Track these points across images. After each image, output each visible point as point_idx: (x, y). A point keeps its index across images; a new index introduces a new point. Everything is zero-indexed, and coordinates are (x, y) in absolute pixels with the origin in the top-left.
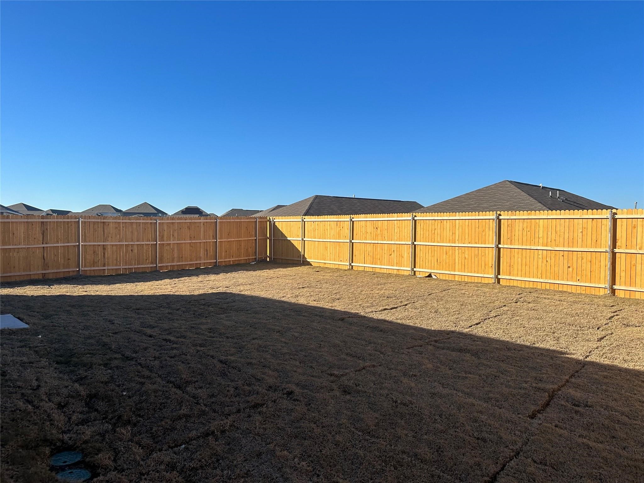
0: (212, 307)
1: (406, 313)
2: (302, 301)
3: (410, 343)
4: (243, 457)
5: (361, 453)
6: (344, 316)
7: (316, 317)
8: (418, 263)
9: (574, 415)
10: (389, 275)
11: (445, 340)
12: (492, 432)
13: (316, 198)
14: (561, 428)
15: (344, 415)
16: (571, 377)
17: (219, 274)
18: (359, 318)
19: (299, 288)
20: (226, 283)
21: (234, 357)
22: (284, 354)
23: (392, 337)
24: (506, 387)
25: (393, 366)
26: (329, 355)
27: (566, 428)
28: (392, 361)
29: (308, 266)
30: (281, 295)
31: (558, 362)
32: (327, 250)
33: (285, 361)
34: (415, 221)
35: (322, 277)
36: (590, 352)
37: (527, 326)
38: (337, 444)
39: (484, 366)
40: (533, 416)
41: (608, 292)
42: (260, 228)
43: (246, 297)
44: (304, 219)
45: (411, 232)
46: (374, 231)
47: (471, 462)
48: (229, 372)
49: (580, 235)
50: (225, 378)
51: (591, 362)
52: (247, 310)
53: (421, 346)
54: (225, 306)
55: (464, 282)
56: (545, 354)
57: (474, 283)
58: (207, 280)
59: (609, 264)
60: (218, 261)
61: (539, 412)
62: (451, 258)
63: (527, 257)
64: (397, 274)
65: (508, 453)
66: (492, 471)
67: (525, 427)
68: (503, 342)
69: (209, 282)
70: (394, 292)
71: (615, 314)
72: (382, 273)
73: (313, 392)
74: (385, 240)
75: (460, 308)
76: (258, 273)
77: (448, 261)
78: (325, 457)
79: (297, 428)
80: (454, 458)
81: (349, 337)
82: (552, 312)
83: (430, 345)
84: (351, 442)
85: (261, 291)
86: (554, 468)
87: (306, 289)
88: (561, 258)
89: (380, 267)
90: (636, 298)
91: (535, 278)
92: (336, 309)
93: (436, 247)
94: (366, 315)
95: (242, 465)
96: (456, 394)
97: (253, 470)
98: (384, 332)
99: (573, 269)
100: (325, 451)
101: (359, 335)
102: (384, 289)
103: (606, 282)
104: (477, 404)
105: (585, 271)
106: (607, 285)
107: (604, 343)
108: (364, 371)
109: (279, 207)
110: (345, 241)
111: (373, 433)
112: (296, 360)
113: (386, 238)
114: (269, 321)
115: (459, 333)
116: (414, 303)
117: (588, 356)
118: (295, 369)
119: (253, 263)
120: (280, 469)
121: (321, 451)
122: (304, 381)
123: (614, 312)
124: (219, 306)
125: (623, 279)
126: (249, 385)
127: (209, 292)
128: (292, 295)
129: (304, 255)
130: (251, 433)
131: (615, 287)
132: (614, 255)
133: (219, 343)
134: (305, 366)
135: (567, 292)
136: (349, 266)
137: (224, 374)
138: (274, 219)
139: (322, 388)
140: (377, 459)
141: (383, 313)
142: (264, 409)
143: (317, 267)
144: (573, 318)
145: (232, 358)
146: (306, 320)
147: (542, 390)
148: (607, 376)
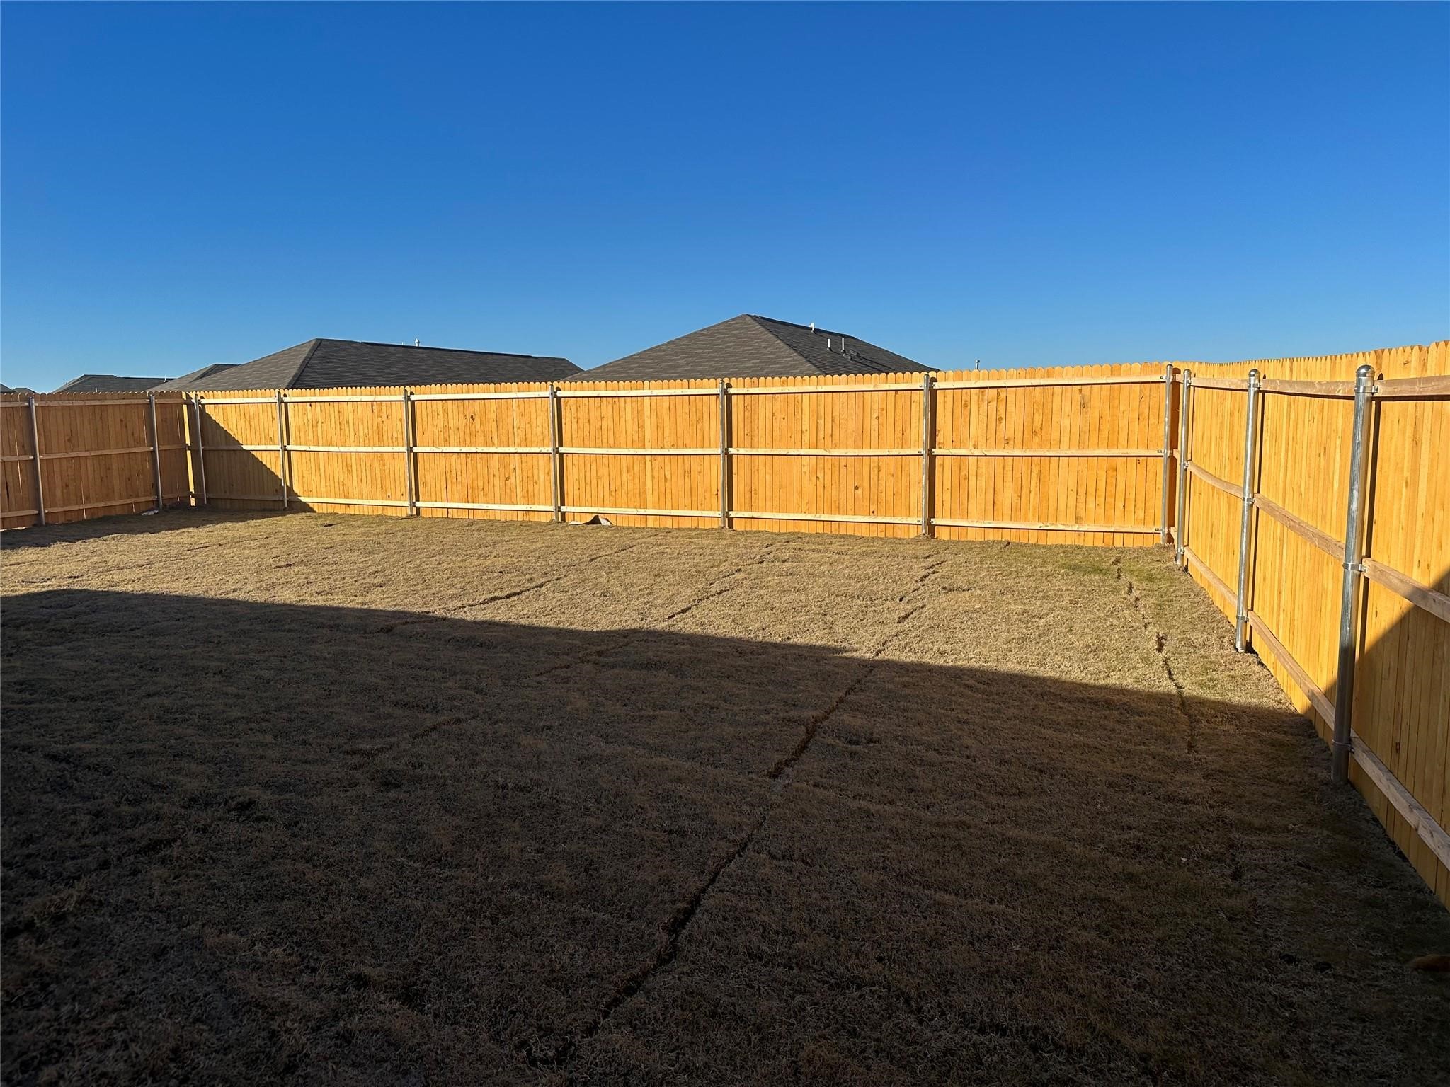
0: (28, 630)
1: (541, 603)
2: (286, 596)
3: (543, 662)
4: (116, 966)
5: (418, 904)
6: (393, 622)
7: (320, 630)
8: (571, 494)
9: (848, 760)
10: (507, 525)
11: (619, 649)
12: (698, 815)
13: (319, 345)
14: (825, 788)
15: (382, 833)
16: (847, 693)
17: (50, 546)
18: (430, 622)
19: (278, 567)
20: (72, 567)
21: (93, 742)
22: (231, 722)
23: (505, 655)
24: (731, 725)
25: (502, 716)
26: (350, 711)
27: (832, 787)
28: (501, 706)
29: (304, 514)
30: (228, 586)
31: (828, 667)
32: (350, 472)
33: (235, 737)
34: (559, 399)
35: (339, 538)
36: (884, 644)
37: (778, 605)
38: (361, 896)
39: (691, 692)
40: (775, 775)
41: (922, 531)
42: (163, 421)
43: (128, 599)
44: (285, 396)
45: (551, 426)
46: (465, 426)
47: (652, 879)
48: (76, 780)
49: (875, 422)
50: (64, 795)
51: (884, 661)
52: (132, 630)
53: (568, 667)
54: (67, 624)
55: (664, 529)
56: (806, 655)
57: (683, 529)
58: (13, 562)
59: (924, 479)
60: (44, 511)
61: (787, 763)
62: (637, 480)
63: (782, 473)
64: (524, 521)
65: (724, 848)
66: (693, 890)
67: (760, 796)
68: (732, 640)
69: (16, 567)
70: (516, 560)
71: (932, 570)
72: (490, 521)
73: (305, 796)
74: (493, 445)
75: (653, 582)
76: (165, 537)
77: (631, 487)
78: (332, 928)
79: (261, 878)
80: (618, 877)
81: (402, 665)
82: (824, 576)
83: (588, 661)
84: (396, 886)
85: (173, 581)
86: (807, 863)
87: (296, 569)
88: (843, 470)
89: (484, 506)
90: (969, 539)
91: (798, 512)
92: (373, 607)
93: (605, 459)
94: (448, 615)
95: (114, 984)
96: (633, 751)
97: (144, 989)
98: (488, 648)
99: (863, 492)
100: (331, 916)
101: (429, 660)
102: (494, 554)
103: (920, 513)
104: (673, 765)
105: (883, 494)
106: (920, 519)
107: (908, 624)
108: (434, 735)
109: (217, 368)
110: (396, 449)
111: (449, 859)
112: (264, 732)
113: (495, 440)
114: (193, 650)
115: (648, 632)
116: (557, 579)
117: (880, 651)
118: (261, 752)
119: (151, 513)
120: (214, 975)
121: (321, 918)
122: (283, 774)
123: (930, 568)
124: (50, 626)
125: (947, 506)
126: (135, 802)
127: (17, 593)
128: (258, 585)
129: (290, 488)
130: (138, 909)
131: (935, 521)
132: (932, 458)
133: (48, 715)
134: (287, 743)
135: (853, 536)
136: (409, 510)
137: (61, 787)
138: (202, 398)
139: (329, 784)
140: (453, 910)
141: (488, 608)
142: (176, 851)
143: (328, 514)
144: (859, 585)
145: (86, 746)
146: (293, 639)
147: (796, 721)
148: (908, 682)
